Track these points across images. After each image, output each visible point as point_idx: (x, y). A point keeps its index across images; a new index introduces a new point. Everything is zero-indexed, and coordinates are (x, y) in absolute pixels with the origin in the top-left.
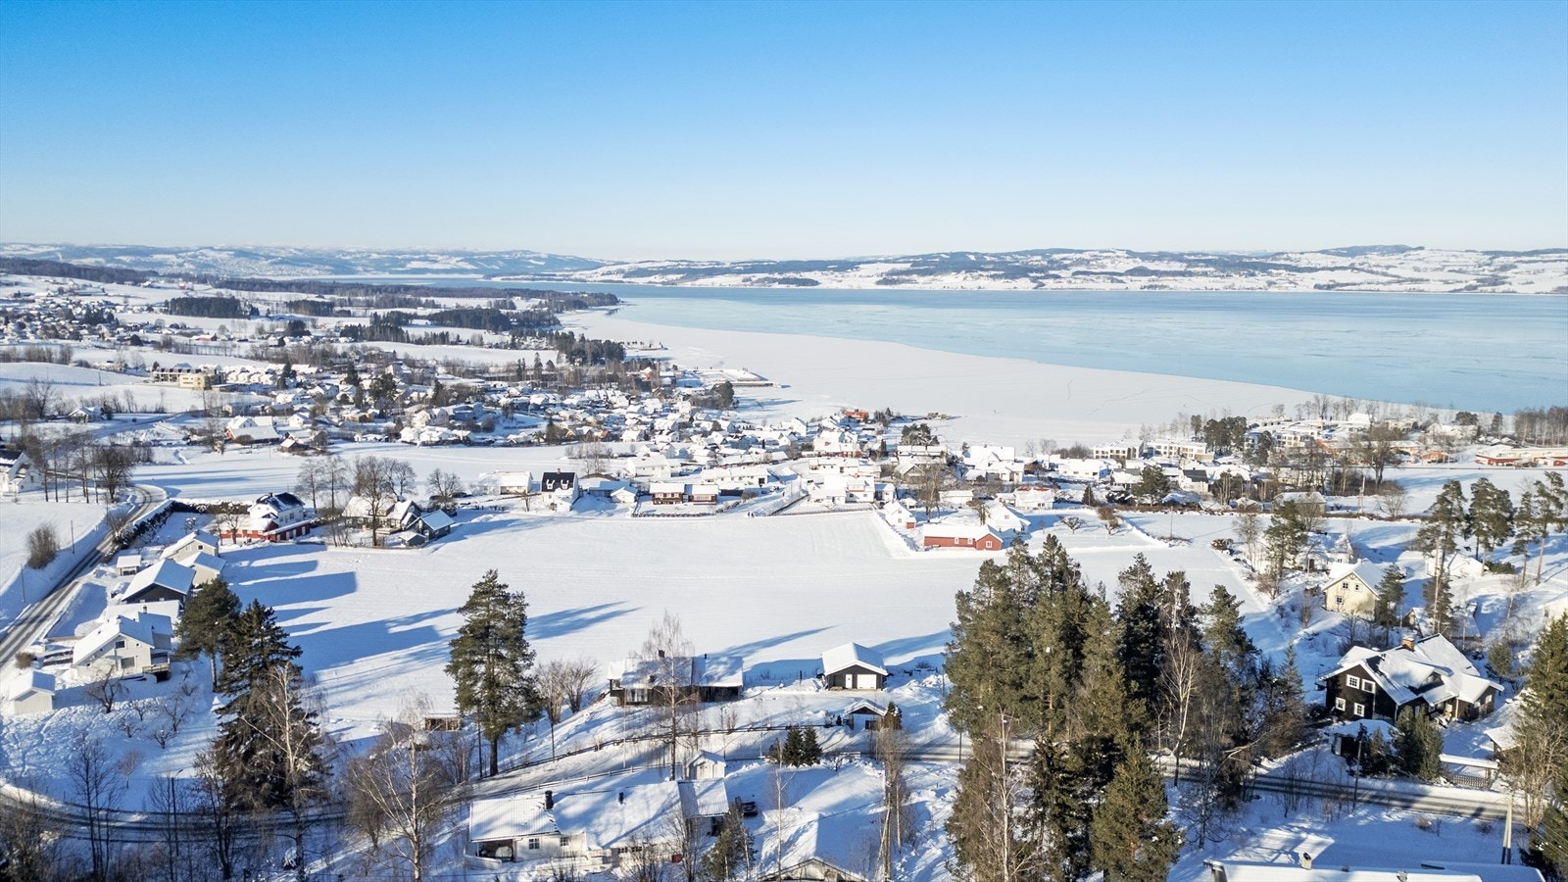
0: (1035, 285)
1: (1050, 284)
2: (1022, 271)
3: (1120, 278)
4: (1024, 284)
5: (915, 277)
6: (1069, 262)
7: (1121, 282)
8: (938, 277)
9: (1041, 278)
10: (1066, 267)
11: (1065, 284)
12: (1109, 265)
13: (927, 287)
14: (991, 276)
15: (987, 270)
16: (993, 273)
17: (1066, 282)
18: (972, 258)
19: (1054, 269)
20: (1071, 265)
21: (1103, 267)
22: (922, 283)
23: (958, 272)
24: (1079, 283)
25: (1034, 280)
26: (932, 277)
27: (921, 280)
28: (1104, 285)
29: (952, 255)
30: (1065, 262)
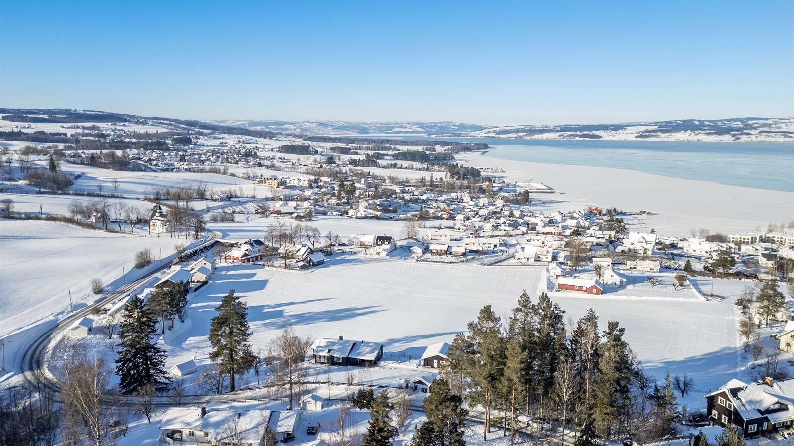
0: (734, 138)
1: (744, 138)
2: (727, 131)
3: (790, 135)
4: (727, 138)
5: (659, 134)
6: (758, 125)
7: (791, 137)
8: (673, 134)
9: (738, 135)
10: (755, 128)
11: (753, 138)
12: (784, 127)
13: (666, 140)
14: (706, 134)
15: (705, 130)
16: (708, 131)
17: (754, 137)
18: (697, 123)
19: (748, 130)
20: (759, 127)
21: (780, 128)
22: (663, 137)
23: (686, 131)
24: (763, 138)
25: (734, 136)
26: (669, 134)
27: (663, 135)
28: (781, 139)
29: (684, 121)
30: (755, 126)
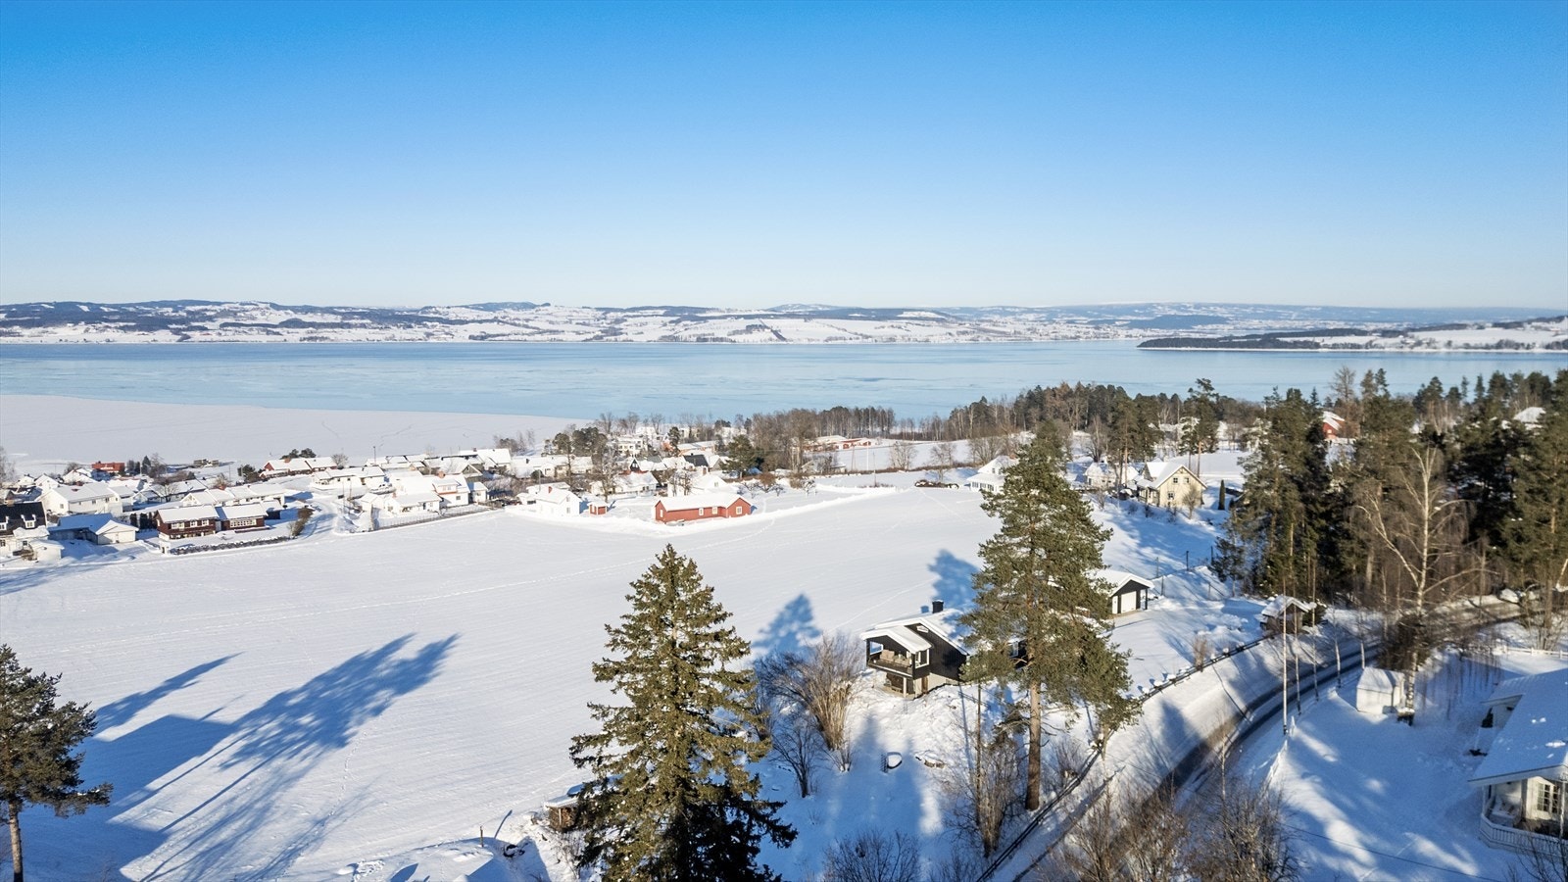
0: (179, 337)
1: (196, 336)
2: (161, 323)
3: (275, 330)
4: (164, 337)
5: (16, 329)
6: (212, 313)
7: (278, 334)
8: (50, 329)
9: (184, 330)
10: (211, 319)
11: (214, 336)
12: (259, 316)
13: (37, 341)
14: (122, 328)
15: (114, 321)
16: (122, 324)
17: (214, 334)
18: (85, 309)
19: (197, 321)
20: (216, 316)
21: (254, 318)
22: (28, 336)
23: (76, 323)
24: (230, 335)
25: (176, 332)
26: (41, 329)
27: (26, 332)
28: (264, 338)
29: (57, 304)
30: (208, 313)
